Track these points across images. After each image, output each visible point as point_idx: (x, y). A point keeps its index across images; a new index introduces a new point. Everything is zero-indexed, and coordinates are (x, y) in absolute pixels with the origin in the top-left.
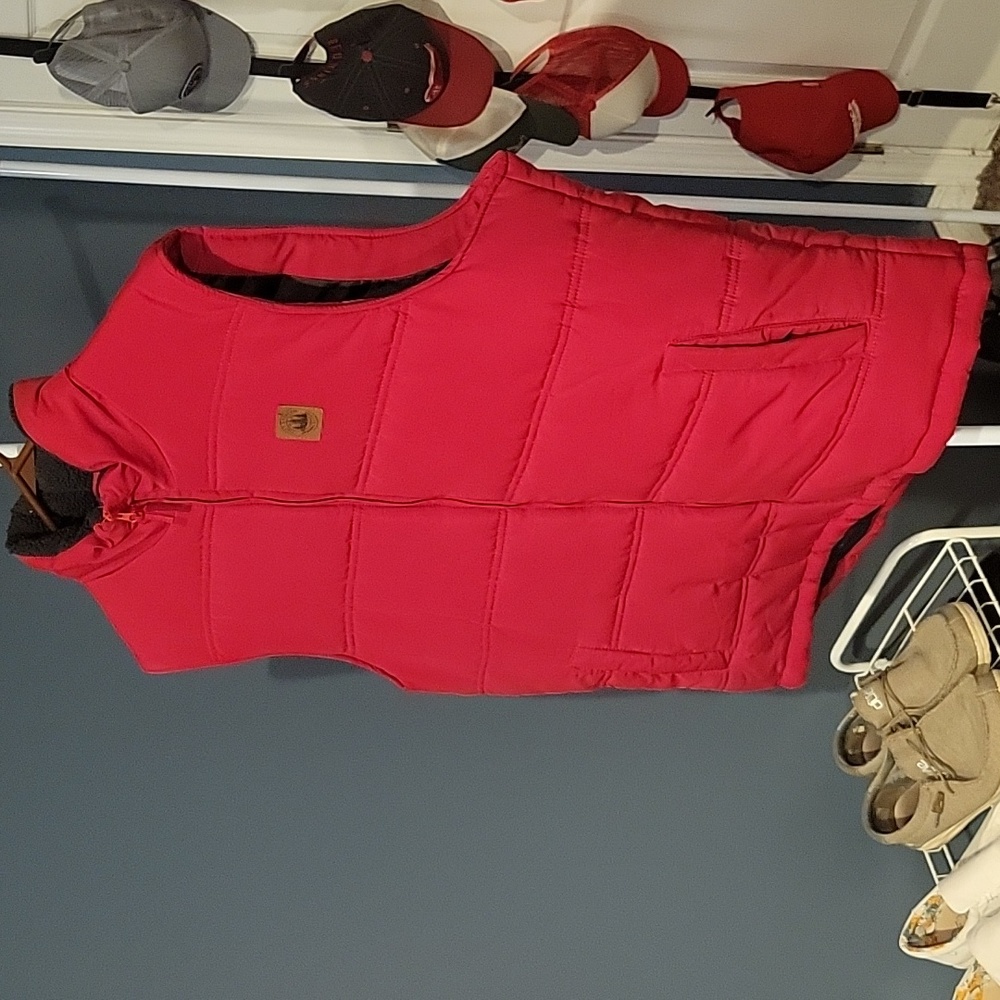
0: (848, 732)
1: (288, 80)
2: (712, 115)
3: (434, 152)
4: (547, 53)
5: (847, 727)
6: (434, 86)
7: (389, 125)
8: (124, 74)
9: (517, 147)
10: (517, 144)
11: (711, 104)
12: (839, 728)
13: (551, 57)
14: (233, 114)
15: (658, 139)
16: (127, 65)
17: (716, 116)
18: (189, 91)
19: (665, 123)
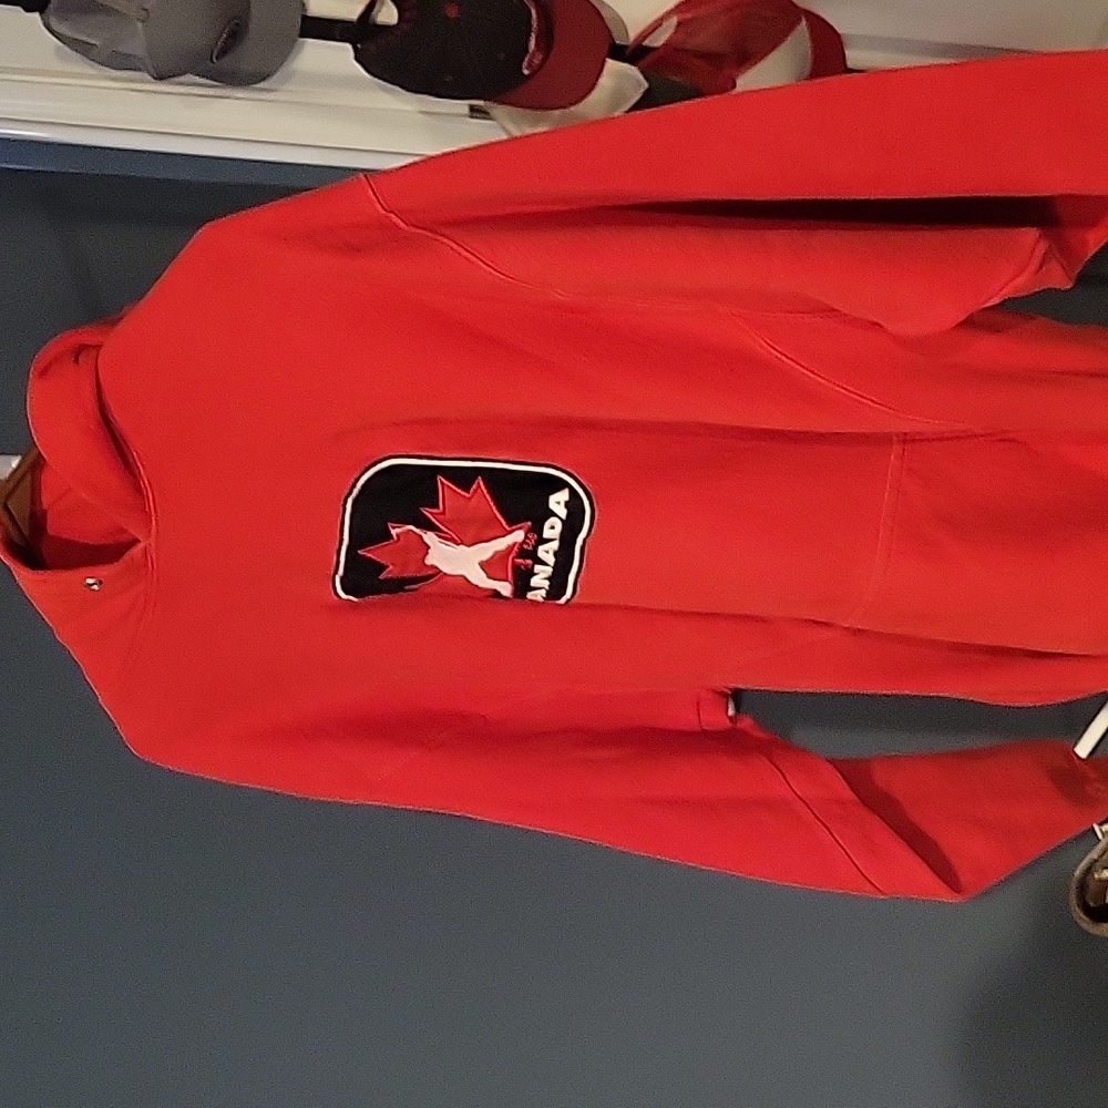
0: (1089, 877)
1: (348, 46)
4: (674, 20)
5: (1089, 870)
6: (533, 52)
7: (473, 109)
8: (140, 25)
12: (1077, 873)
13: (679, 24)
16: (143, 13)
18: (223, 52)
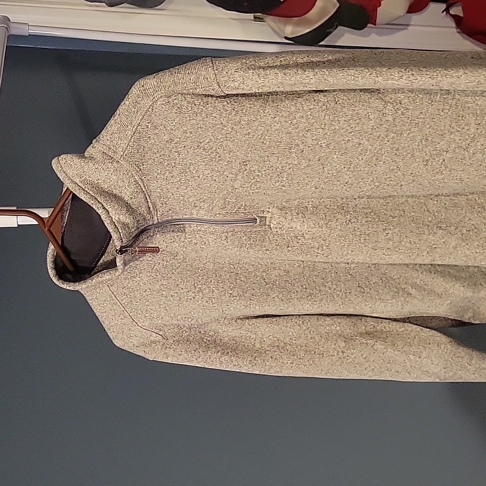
2: (445, 13)
3: (283, 32)
7: (255, 17)
9: (332, 30)
10: (332, 28)
11: (444, 6)
14: (163, 10)
15: (410, 28)
17: (446, 14)
19: (415, 18)
